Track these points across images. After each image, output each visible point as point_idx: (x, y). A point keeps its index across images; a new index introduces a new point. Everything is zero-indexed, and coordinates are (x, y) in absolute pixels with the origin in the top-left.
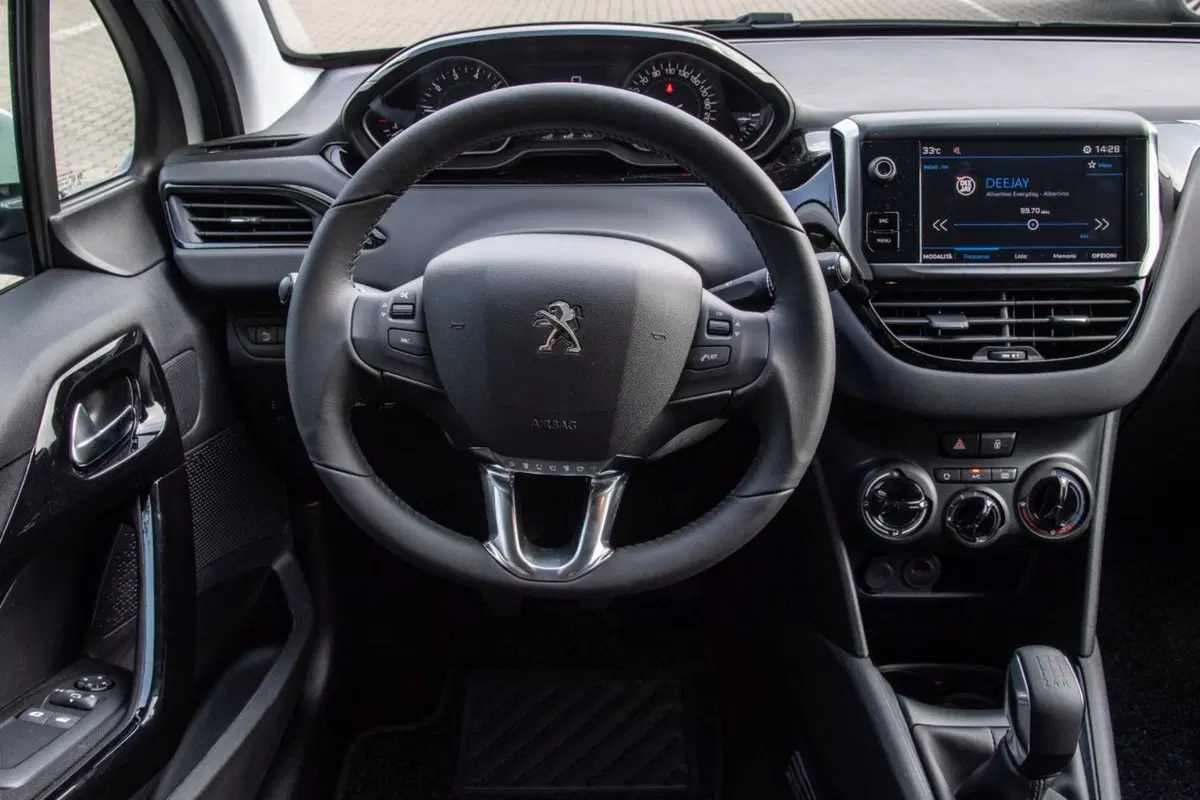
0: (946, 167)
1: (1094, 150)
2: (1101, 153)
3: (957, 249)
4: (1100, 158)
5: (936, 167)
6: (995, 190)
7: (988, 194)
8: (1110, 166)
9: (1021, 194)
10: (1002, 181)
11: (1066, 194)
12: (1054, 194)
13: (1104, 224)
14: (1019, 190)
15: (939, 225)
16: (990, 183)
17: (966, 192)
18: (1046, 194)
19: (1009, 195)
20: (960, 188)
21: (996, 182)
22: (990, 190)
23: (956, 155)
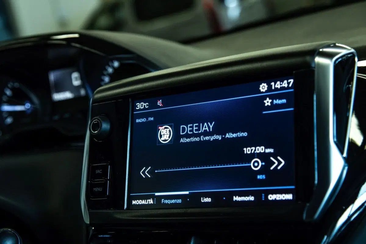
0: (152, 119)
1: (270, 87)
2: (276, 89)
3: (157, 194)
4: (274, 94)
5: (144, 120)
6: (187, 136)
7: (182, 140)
8: (284, 101)
9: (207, 138)
10: (192, 127)
11: (245, 134)
12: (234, 135)
13: (280, 163)
14: (206, 134)
15: (145, 172)
16: (184, 129)
17: (165, 140)
18: (227, 136)
19: (197, 139)
20: (161, 136)
21: (188, 129)
22: (183, 136)
23: (159, 107)
